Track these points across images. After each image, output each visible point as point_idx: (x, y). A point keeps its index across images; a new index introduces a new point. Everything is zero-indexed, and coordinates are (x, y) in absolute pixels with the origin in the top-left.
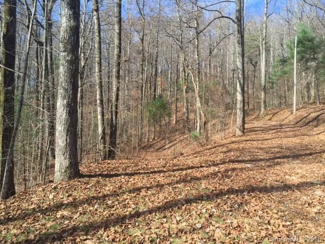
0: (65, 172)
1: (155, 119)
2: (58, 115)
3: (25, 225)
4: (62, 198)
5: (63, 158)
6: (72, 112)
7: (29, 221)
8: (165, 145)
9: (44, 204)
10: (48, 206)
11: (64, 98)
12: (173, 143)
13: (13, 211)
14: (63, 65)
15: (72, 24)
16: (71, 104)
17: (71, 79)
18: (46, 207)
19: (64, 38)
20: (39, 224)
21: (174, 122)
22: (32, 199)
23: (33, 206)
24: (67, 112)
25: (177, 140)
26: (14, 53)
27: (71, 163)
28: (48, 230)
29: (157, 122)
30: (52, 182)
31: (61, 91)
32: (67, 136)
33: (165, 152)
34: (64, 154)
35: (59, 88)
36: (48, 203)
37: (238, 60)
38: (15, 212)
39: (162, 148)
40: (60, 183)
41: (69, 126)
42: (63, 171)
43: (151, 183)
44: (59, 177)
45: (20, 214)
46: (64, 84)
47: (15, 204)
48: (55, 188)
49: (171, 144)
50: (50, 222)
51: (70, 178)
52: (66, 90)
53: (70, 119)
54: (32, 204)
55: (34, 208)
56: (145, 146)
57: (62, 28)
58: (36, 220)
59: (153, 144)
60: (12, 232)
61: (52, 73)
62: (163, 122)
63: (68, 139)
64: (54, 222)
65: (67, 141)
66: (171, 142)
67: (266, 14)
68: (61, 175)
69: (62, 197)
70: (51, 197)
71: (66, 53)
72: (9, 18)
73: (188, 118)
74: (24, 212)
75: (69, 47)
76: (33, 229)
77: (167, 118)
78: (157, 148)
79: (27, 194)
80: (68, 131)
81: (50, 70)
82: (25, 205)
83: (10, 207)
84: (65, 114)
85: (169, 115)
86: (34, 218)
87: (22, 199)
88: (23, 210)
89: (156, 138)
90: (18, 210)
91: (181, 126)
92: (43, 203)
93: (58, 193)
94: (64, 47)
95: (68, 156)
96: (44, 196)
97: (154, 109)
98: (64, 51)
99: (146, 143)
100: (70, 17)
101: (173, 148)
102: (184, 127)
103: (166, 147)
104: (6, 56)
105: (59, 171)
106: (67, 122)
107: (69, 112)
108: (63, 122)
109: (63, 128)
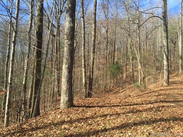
0: (66, 104)
1: (114, 75)
2: (63, 73)
3: (45, 132)
4: (64, 118)
5: (65, 96)
6: (70, 71)
7: (48, 129)
8: (120, 90)
9: (55, 121)
10: (57, 122)
11: (66, 64)
12: (124, 89)
13: (40, 123)
14: (66, 47)
15: (71, 25)
16: (70, 67)
17: (70, 54)
18: (56, 122)
19: (67, 32)
20: (53, 132)
21: (125, 77)
22: (49, 118)
23: (50, 122)
24: (68, 71)
25: (127, 87)
26: (42, 41)
27: (69, 99)
28: (57, 135)
29: (115, 77)
30: (59, 109)
31: (65, 60)
32: (67, 84)
33: (119, 94)
34: (66, 94)
35: (64, 59)
36: (57, 120)
37: (164, 41)
38: (40, 124)
39: (118, 92)
40: (63, 110)
41: (68, 79)
42: (65, 103)
43: (113, 112)
45: (43, 125)
46: (66, 57)
47: (41, 120)
48: (61, 112)
49: (123, 90)
50: (58, 131)
51: (68, 107)
52: (67, 60)
53: (69, 75)
54: (49, 120)
55: (50, 123)
56: (108, 91)
57: (66, 28)
58: (51, 129)
59: (112, 90)
60: (39, 135)
61: (60, 51)
62: (119, 77)
63: (68, 86)
64: (60, 131)
65: (67, 87)
66: (123, 89)
67: (181, 13)
68: (64, 105)
69: (64, 117)
70: (59, 117)
71: (68, 40)
72: (39, 23)
73: (133, 75)
74: (45, 124)
75: (70, 37)
76: (50, 134)
77: (121, 75)
78: (115, 92)
79: (47, 115)
80: (68, 82)
81: (58, 49)
82: (45, 121)
83: (38, 121)
84: (66, 73)
85: (122, 73)
86: (50, 128)
87: (44, 117)
88: (45, 123)
89: (114, 86)
90: (42, 123)
91: (129, 79)
92: (55, 120)
93: (62, 115)
94: (67, 37)
95: (68, 95)
96: (55, 116)
97: (113, 70)
98: (67, 40)
99: (109, 89)
100: (70, 22)
101: (124, 92)
102: (131, 80)
103: (120, 91)
104: (38, 42)
105: (63, 103)
106: (67, 77)
107: (69, 71)
108: (66, 77)
109: (65, 80)
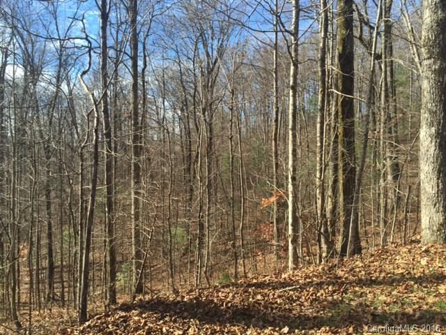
0: (438, 231)
2: (423, 150)
3: (395, 293)
4: (440, 267)
5: (433, 210)
6: (443, 143)
7: (401, 289)
9: (415, 271)
10: (422, 275)
11: (431, 125)
13: (375, 272)
14: (428, 78)
15: (440, 16)
16: (442, 133)
17: (441, 96)
18: (419, 274)
19: (429, 38)
20: (415, 296)
22: (397, 262)
23: (400, 271)
24: (437, 144)
28: (431, 307)
30: (419, 242)
31: (425, 116)
32: (438, 179)
34: (435, 205)
35: (422, 111)
36: (421, 270)
38: (377, 274)
40: (432, 246)
41: (441, 165)
42: (435, 228)
44: (429, 236)
45: (384, 278)
46: (429, 105)
47: (376, 264)
48: (427, 251)
50: (431, 297)
52: (431, 112)
53: (443, 155)
54: (398, 268)
55: (402, 273)
57: (424, 27)
58: (409, 289)
60: (380, 298)
61: (394, 93)
63: (440, 184)
64: (437, 299)
65: (438, 186)
68: (432, 235)
69: (441, 265)
70: (424, 262)
71: (433, 60)
72: (344, 32)
74: (389, 275)
75: (436, 50)
76: (408, 300)
79: (388, 254)
80: (439, 172)
81: (390, 90)
82: (389, 268)
83: (369, 266)
84: (433, 148)
86: (406, 287)
87: (384, 259)
88: (388, 273)
90: (381, 272)
92: (413, 269)
93: (432, 260)
94: (428, 53)
95: (441, 209)
96: (413, 260)
98: (429, 58)
100: (436, 7)
105: (429, 228)
106: (437, 159)
107: (440, 145)
108: (431, 159)
109: (431, 168)
